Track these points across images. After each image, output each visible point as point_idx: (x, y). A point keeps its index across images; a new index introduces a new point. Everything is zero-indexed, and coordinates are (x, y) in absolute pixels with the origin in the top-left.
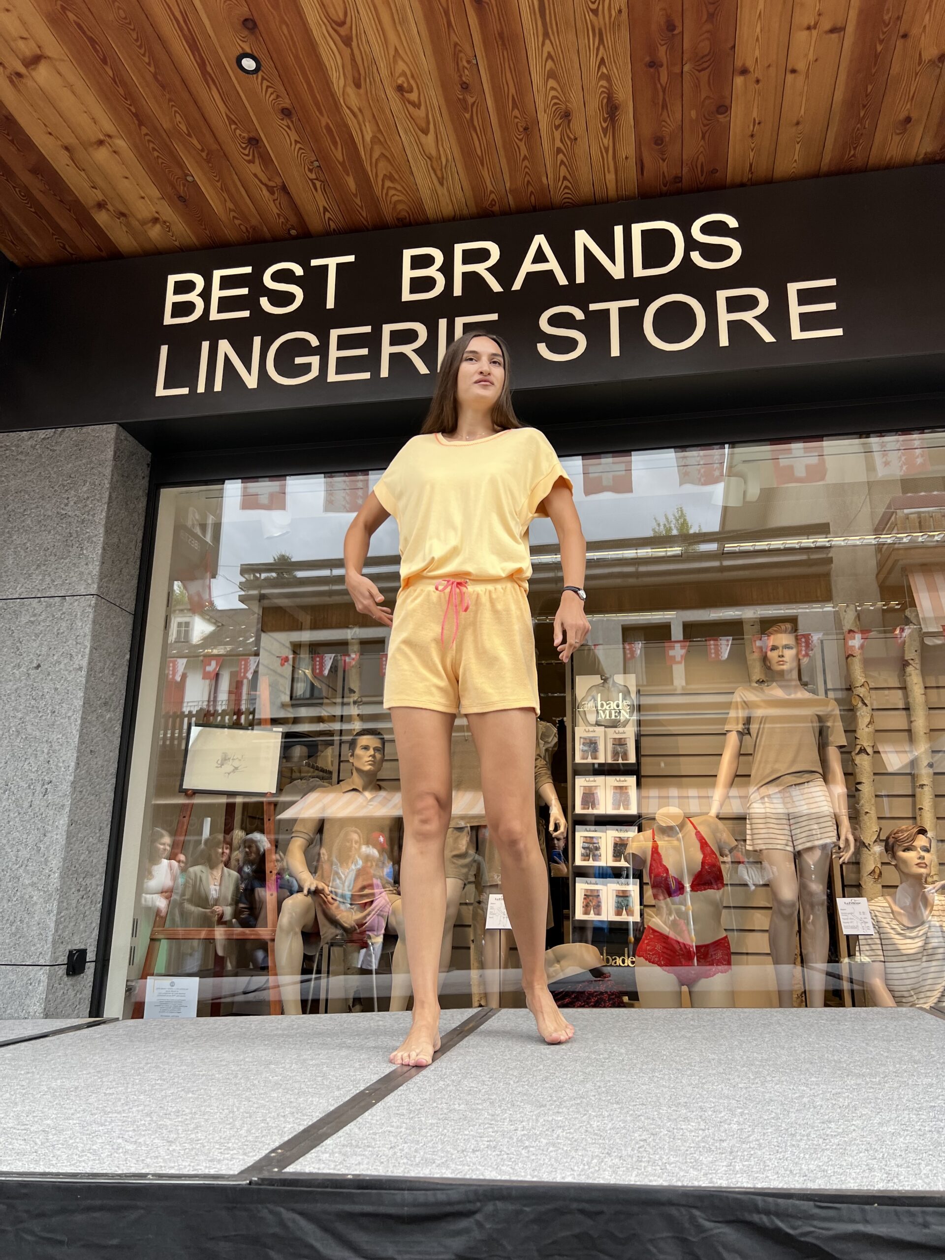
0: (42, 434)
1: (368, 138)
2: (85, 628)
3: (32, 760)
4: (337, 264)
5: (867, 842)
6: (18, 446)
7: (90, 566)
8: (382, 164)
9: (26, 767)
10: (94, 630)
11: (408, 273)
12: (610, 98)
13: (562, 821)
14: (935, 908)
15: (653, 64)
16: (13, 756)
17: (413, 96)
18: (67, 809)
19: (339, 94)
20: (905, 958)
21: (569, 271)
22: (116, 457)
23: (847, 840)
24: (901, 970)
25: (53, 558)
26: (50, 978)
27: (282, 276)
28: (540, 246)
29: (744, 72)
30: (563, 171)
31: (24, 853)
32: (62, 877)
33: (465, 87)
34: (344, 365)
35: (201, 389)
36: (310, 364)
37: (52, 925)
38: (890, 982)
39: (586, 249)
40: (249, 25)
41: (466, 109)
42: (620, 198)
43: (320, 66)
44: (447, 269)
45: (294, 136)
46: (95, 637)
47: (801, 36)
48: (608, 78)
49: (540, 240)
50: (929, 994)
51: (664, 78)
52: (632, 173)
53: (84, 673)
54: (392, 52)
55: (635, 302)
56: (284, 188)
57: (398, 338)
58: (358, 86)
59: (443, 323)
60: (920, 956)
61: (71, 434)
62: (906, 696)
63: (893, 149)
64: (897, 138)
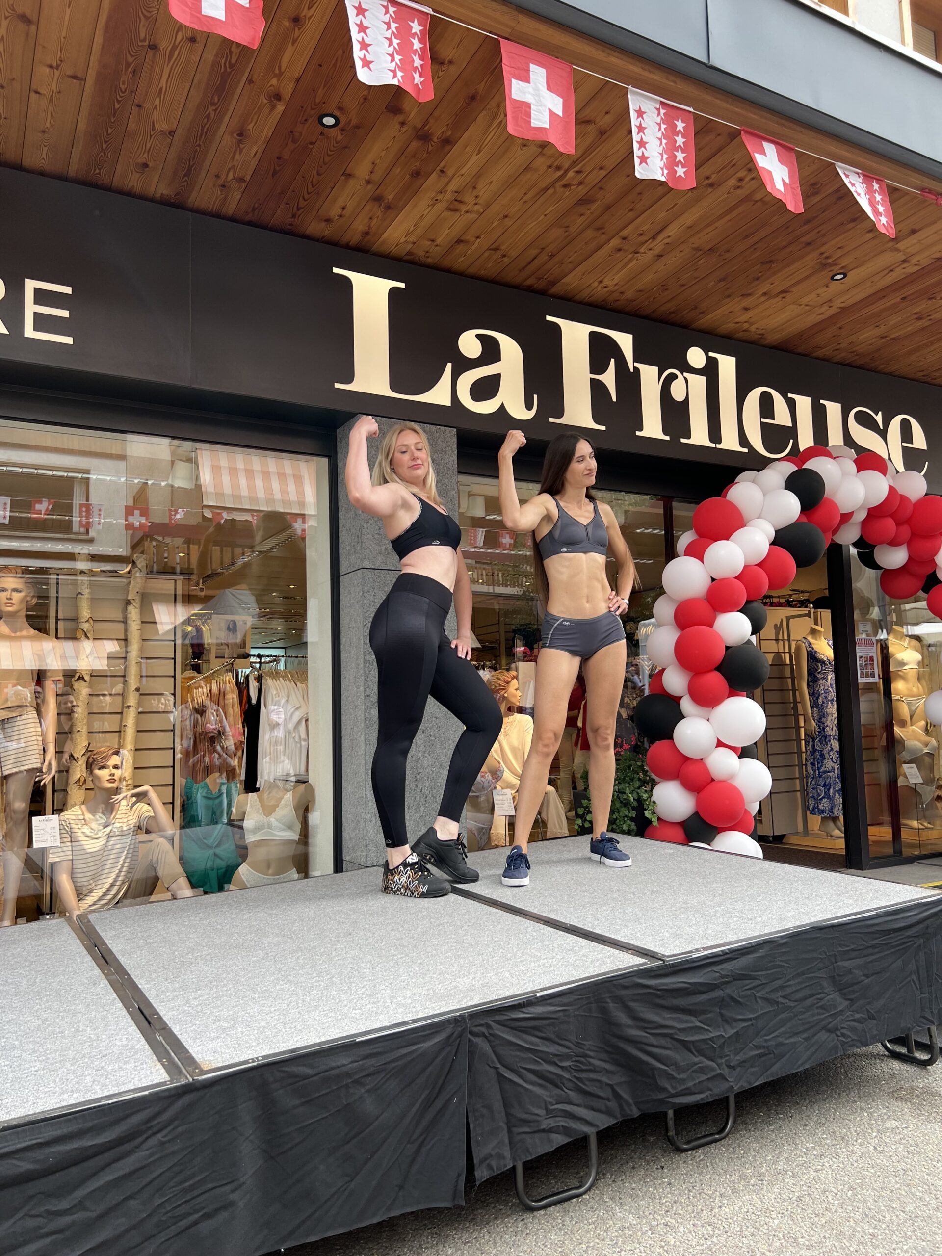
5: (75, 756)
14: (119, 812)
20: (89, 856)
23: (50, 764)
24: (84, 866)
38: (75, 875)
47: (43, 70)
50: (104, 881)
60: (102, 852)
62: (126, 630)
63: (134, 182)
64: (137, 175)
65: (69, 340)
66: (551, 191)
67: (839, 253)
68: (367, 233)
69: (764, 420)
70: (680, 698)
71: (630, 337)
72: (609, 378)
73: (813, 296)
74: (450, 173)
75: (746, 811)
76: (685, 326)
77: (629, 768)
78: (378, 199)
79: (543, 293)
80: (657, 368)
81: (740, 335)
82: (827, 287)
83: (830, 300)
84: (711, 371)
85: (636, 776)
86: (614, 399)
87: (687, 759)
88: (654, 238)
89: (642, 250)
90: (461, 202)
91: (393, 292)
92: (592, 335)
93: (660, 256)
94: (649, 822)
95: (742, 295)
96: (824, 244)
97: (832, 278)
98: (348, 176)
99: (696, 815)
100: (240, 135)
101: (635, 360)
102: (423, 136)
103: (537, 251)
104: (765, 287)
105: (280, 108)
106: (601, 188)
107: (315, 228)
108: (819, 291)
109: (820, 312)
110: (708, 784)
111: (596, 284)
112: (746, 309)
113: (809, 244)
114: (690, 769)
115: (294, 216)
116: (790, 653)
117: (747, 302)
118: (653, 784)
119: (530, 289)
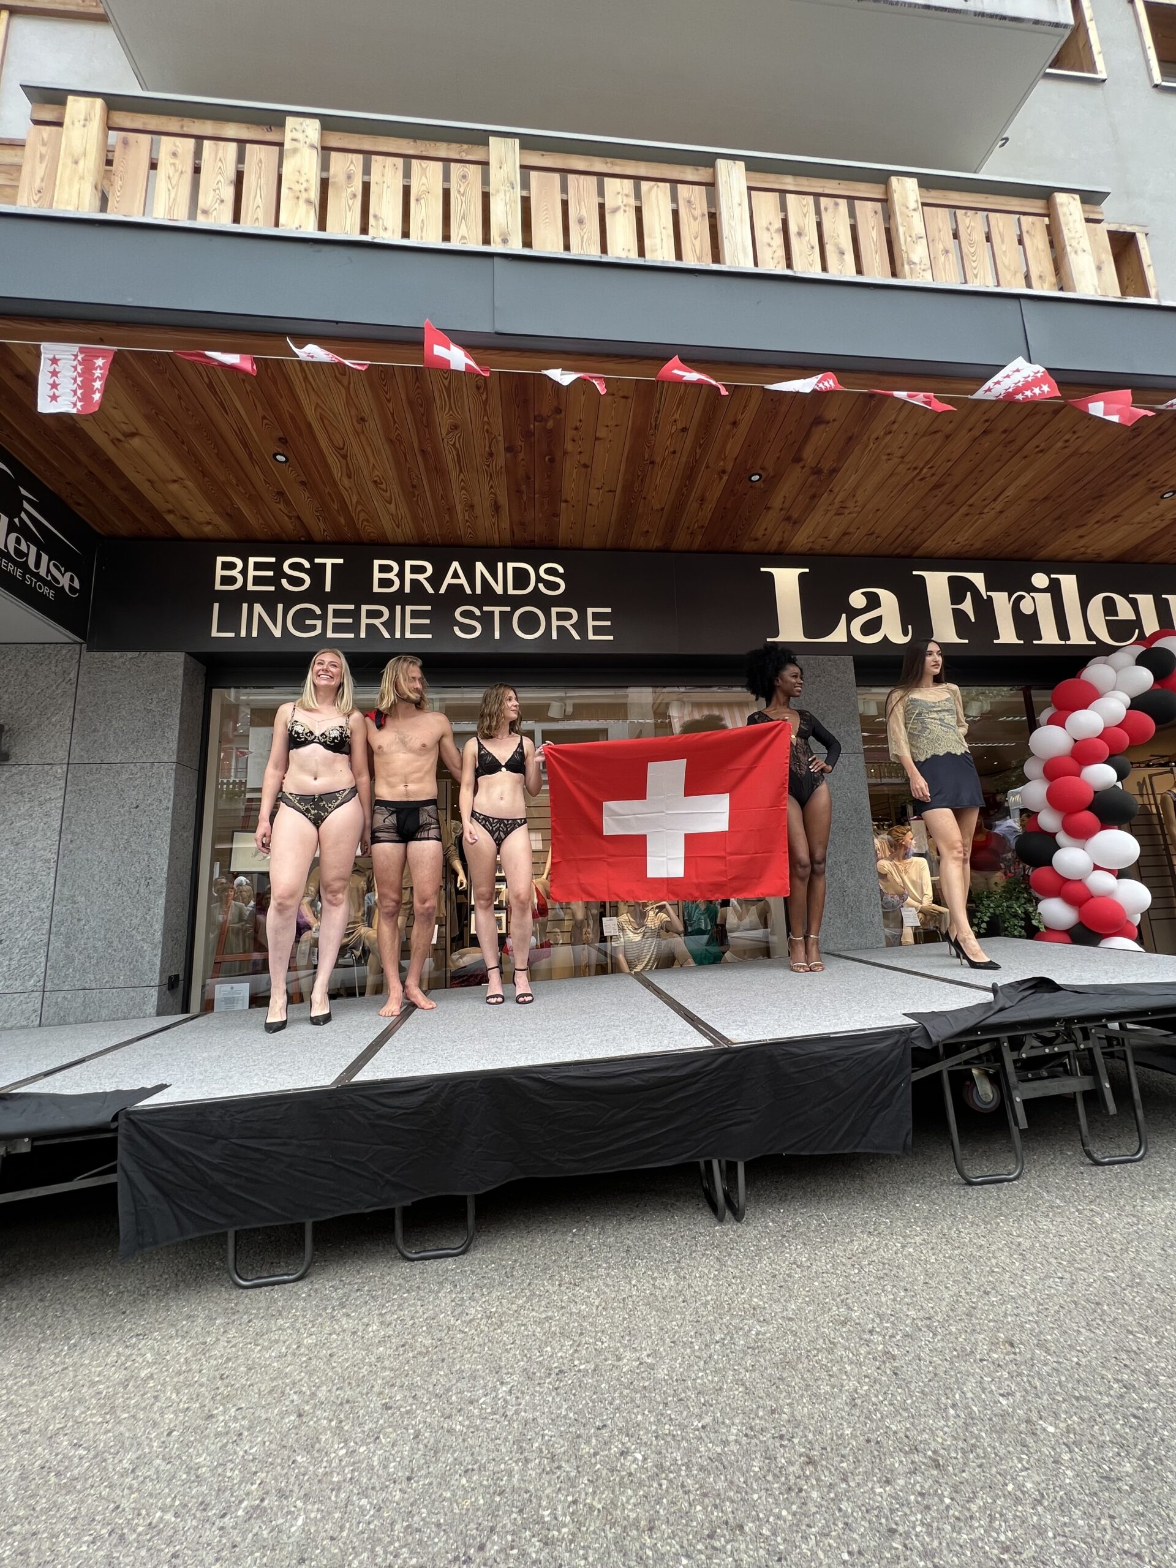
0: (130, 655)
1: (354, 501)
2: (169, 783)
3: (137, 865)
4: (333, 565)
6: (112, 662)
7: (171, 745)
8: (362, 514)
9: (133, 869)
10: (175, 783)
11: (377, 575)
12: (496, 502)
13: (465, 881)
14: (649, 918)
15: (519, 491)
16: (123, 862)
17: (384, 486)
18: (164, 895)
19: (338, 479)
20: (633, 944)
21: (473, 587)
22: (185, 674)
24: (632, 950)
25: (143, 738)
26: (159, 993)
27: (294, 566)
28: (456, 570)
29: (566, 501)
30: (469, 530)
31: (135, 921)
32: (164, 935)
33: (414, 487)
34: (337, 628)
35: (243, 634)
36: (315, 626)
37: (158, 963)
38: (627, 955)
39: (482, 574)
40: (283, 441)
41: (414, 496)
42: (501, 547)
43: (327, 466)
44: (401, 575)
45: (307, 494)
46: (177, 788)
47: (593, 492)
48: (495, 495)
49: (455, 565)
51: (525, 498)
52: (507, 536)
53: (170, 811)
54: (371, 466)
55: (508, 609)
56: (299, 518)
57: (371, 614)
58: (349, 477)
59: (398, 608)
60: (641, 942)
61: (151, 656)
63: (641, 543)
64: (642, 539)
65: (611, 638)
66: (911, 485)
67: (1167, 476)
68: (781, 542)
69: (1107, 618)
70: (1056, 834)
71: (981, 575)
72: (967, 606)
73: (1145, 514)
74: (836, 490)
75: (1128, 921)
76: (1028, 560)
77: (1015, 890)
78: (788, 519)
79: (909, 556)
80: (1006, 594)
81: (1079, 557)
82: (1158, 505)
83: (1162, 515)
84: (1054, 589)
85: (1021, 895)
86: (973, 620)
87: (1066, 881)
88: (995, 500)
89: (986, 511)
90: (845, 507)
91: (801, 576)
92: (950, 578)
93: (1001, 512)
94: (1037, 929)
95: (1077, 527)
96: (1149, 473)
97: (1162, 497)
98: (768, 508)
99: (1080, 924)
100: (701, 500)
101: (987, 590)
102: (817, 471)
103: (901, 529)
104: (1098, 516)
105: (725, 478)
106: (949, 475)
107: (748, 546)
108: (1151, 510)
109: (1155, 524)
110: (1089, 899)
111: (950, 543)
112: (1081, 537)
113: (1136, 475)
114: (1070, 887)
115: (734, 542)
116: (1156, 804)
117: (1081, 531)
118: (1038, 901)
119: (898, 556)
